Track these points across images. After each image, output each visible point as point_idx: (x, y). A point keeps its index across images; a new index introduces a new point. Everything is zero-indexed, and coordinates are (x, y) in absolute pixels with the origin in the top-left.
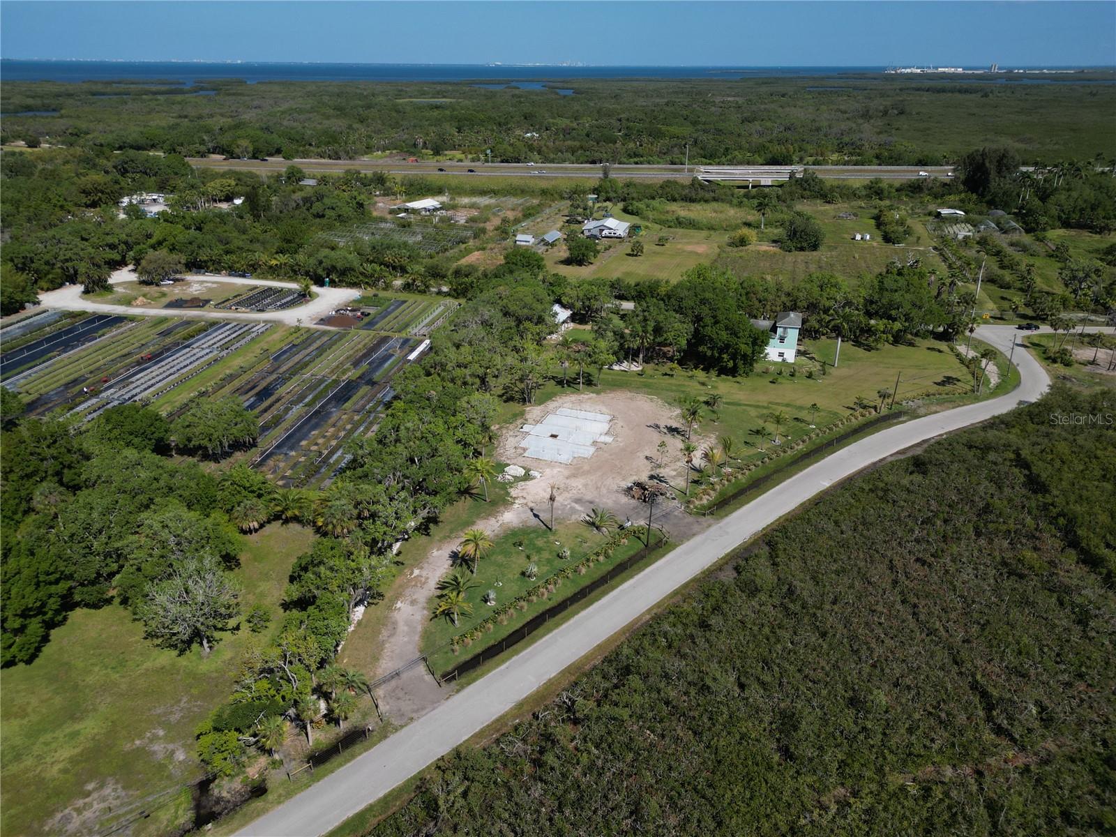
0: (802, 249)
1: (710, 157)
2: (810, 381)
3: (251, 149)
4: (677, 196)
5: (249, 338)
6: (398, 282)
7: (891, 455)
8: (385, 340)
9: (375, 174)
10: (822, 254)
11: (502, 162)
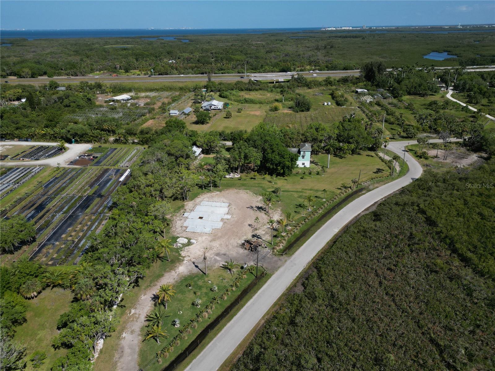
0: (303, 111)
1: (255, 69)
2: (319, 176)
3: (30, 73)
4: (243, 88)
5: (30, 175)
6: (112, 139)
7: (363, 212)
8: (106, 171)
9: (96, 83)
10: (311, 113)
11: (159, 75)
